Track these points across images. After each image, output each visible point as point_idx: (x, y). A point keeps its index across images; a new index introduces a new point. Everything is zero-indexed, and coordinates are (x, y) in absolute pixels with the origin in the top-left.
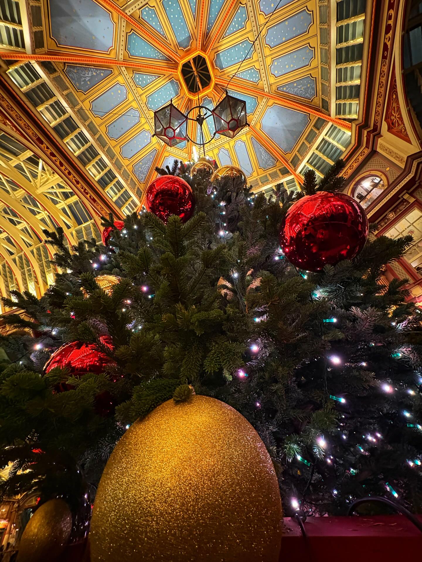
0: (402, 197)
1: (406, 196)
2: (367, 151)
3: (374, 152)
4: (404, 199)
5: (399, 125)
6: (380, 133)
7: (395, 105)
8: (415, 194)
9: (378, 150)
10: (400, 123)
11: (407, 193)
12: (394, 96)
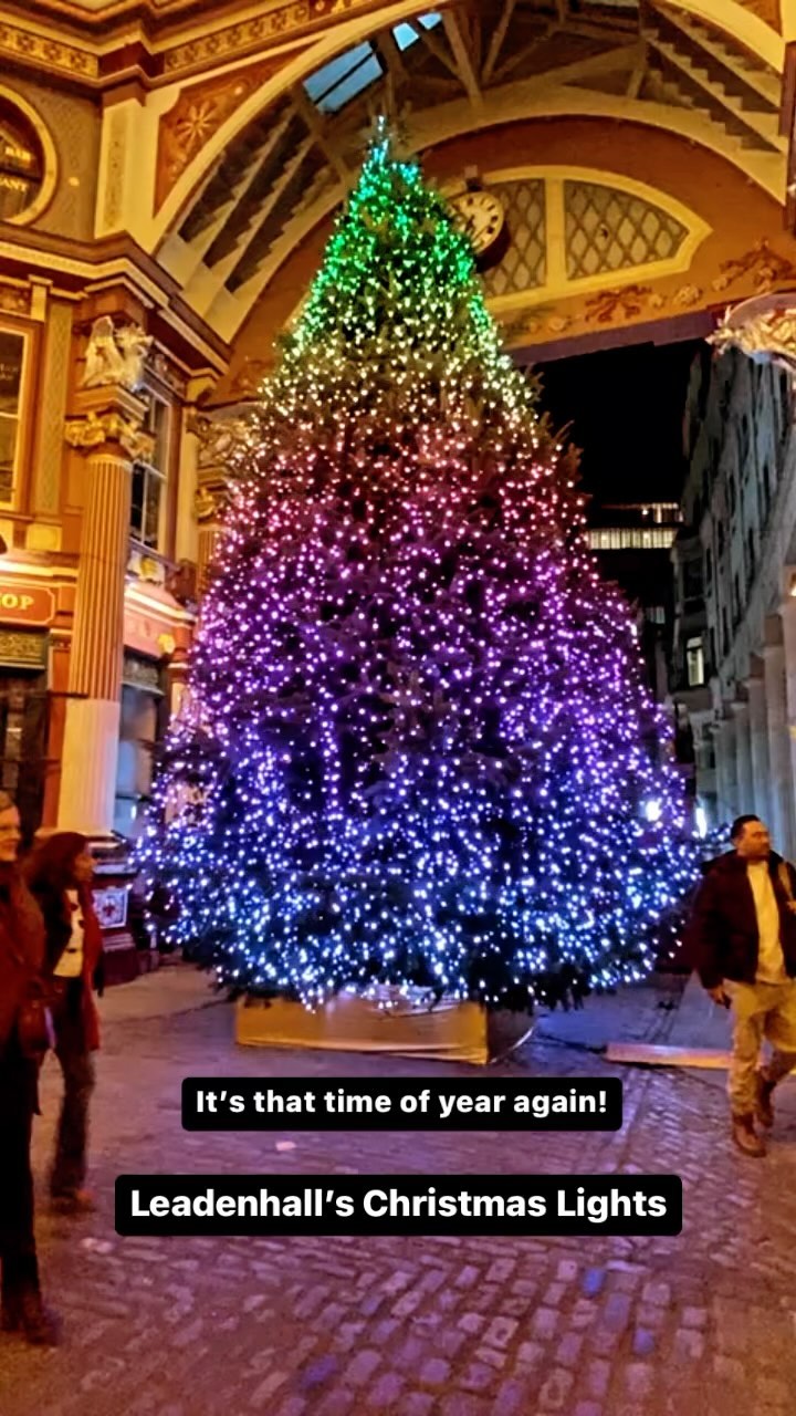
0: (34, 283)
1: (39, 295)
2: (90, 73)
3: (94, 98)
4: (30, 291)
5: (183, 145)
6: (148, 89)
7: (222, 101)
8: (54, 307)
9: (108, 112)
10: (189, 145)
11: (48, 288)
12: (239, 91)
